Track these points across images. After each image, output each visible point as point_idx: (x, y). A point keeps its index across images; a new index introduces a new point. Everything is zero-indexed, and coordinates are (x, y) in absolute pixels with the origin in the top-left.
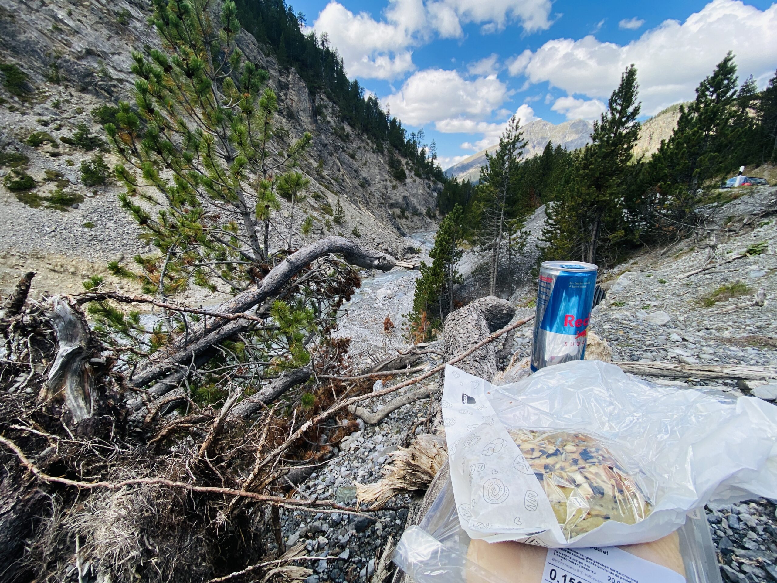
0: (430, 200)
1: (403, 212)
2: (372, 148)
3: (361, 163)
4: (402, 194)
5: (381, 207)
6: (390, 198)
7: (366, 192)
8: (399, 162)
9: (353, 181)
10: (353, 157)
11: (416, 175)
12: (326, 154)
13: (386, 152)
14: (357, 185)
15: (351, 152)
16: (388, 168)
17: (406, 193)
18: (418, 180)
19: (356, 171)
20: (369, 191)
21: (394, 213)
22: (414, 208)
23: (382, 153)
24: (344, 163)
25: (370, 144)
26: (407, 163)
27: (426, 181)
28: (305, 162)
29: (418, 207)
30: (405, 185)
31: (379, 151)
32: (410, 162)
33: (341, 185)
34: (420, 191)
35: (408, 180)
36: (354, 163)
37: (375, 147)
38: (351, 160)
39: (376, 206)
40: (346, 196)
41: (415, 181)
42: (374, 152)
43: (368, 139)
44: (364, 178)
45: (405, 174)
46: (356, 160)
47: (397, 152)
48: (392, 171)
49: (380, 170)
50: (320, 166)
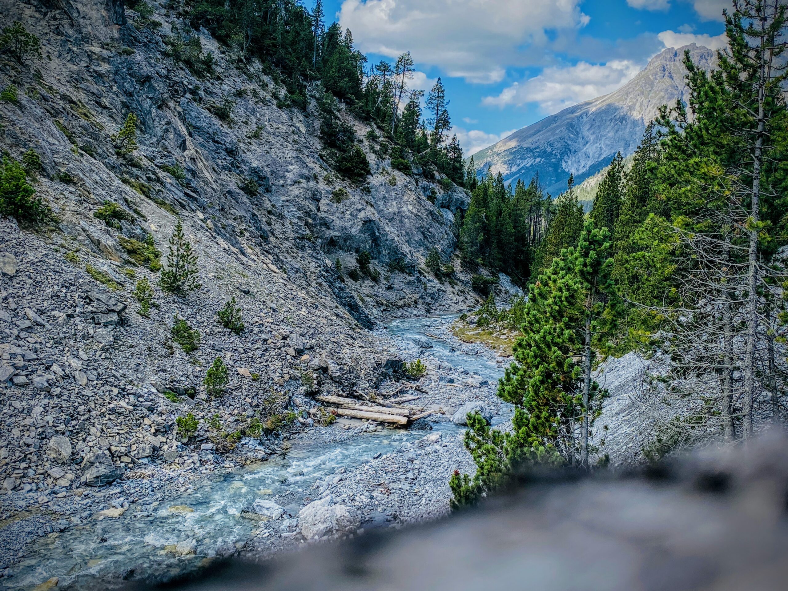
0: (436, 230)
1: (363, 261)
2: (275, 96)
3: (245, 131)
4: (361, 215)
5: (302, 248)
6: (326, 224)
7: (260, 206)
8: (350, 133)
9: (223, 177)
10: (222, 115)
11: (395, 166)
12: (146, 105)
13: (312, 105)
14: (233, 187)
15: (218, 103)
16: (318, 145)
17: (369, 213)
18: (401, 178)
19: (231, 152)
20: (268, 205)
21: (338, 265)
22: (395, 251)
23: (303, 107)
24: (197, 128)
25: (271, 86)
26: (372, 137)
27: (424, 182)
28: (83, 121)
29: (406, 249)
30: (368, 191)
31: (295, 103)
32: (378, 132)
33: (188, 186)
34: (408, 209)
35: (375, 180)
36: (226, 129)
37: (283, 92)
38: (217, 122)
39: (288, 244)
40: (201, 215)
41: (393, 182)
42: (280, 107)
43: (265, 72)
44: (255, 171)
45: (365, 163)
46: (231, 123)
47: (343, 106)
48: (332, 155)
49: (299, 151)
50: (129, 134)
